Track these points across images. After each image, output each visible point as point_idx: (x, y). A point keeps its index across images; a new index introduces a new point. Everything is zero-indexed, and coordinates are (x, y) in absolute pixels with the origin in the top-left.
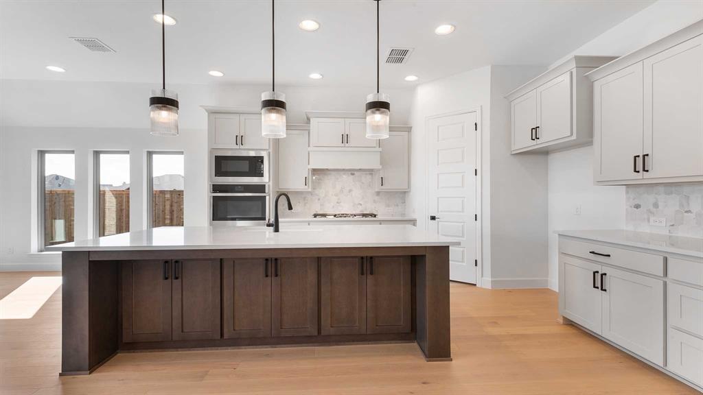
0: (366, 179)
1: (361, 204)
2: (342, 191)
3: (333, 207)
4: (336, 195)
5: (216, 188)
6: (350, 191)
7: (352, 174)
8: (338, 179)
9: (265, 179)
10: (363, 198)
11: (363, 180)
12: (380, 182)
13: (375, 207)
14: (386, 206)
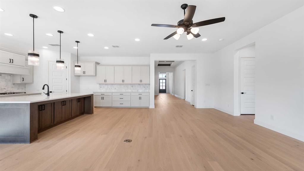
0: (8, 77)
10: (6, 86)
11: (6, 78)
12: (22, 79)
13: (12, 90)
14: (18, 89)
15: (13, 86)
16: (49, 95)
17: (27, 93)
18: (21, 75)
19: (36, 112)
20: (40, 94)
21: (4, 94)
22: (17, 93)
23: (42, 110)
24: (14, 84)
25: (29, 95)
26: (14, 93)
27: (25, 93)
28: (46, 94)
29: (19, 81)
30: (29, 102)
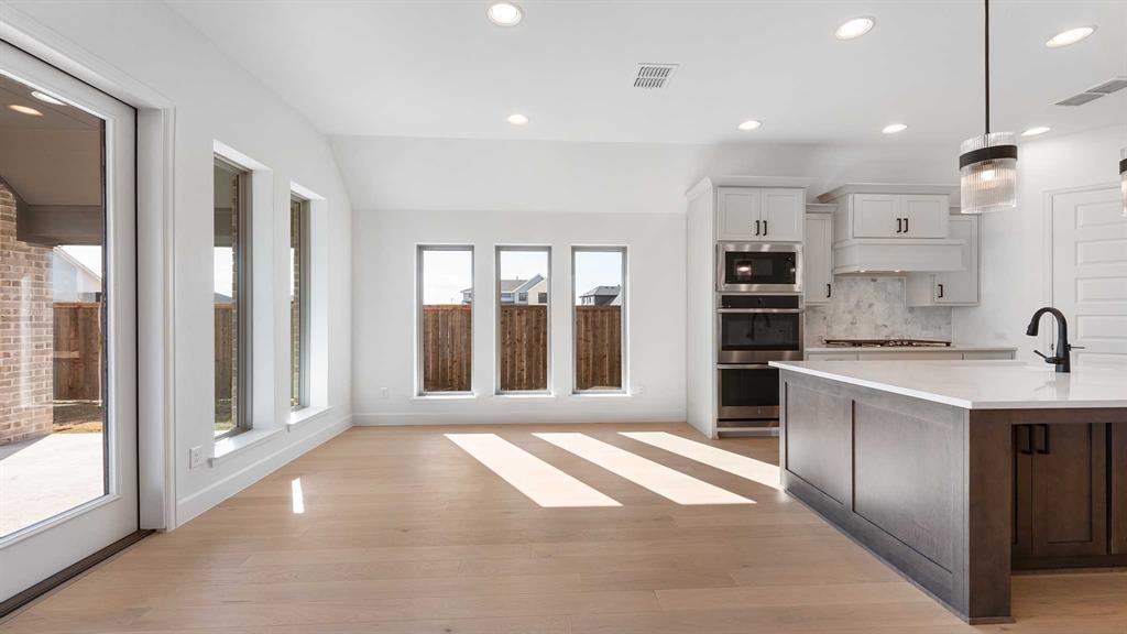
0: (894, 287)
1: (886, 326)
2: (858, 305)
3: (846, 330)
4: (850, 312)
5: (727, 301)
6: (871, 306)
7: (874, 280)
8: (851, 287)
9: (798, 287)
10: (890, 317)
11: (890, 288)
12: (937, 291)
13: (907, 330)
14: (923, 329)
15: (909, 316)
16: (1067, 369)
17: (956, 346)
18: (933, 275)
19: (1004, 462)
20: (1009, 353)
21: (883, 343)
22: (920, 343)
23: (1030, 453)
24: (912, 309)
25: (964, 354)
26: (910, 343)
27: (948, 344)
28: (1049, 361)
29: (926, 297)
30: (968, 405)
